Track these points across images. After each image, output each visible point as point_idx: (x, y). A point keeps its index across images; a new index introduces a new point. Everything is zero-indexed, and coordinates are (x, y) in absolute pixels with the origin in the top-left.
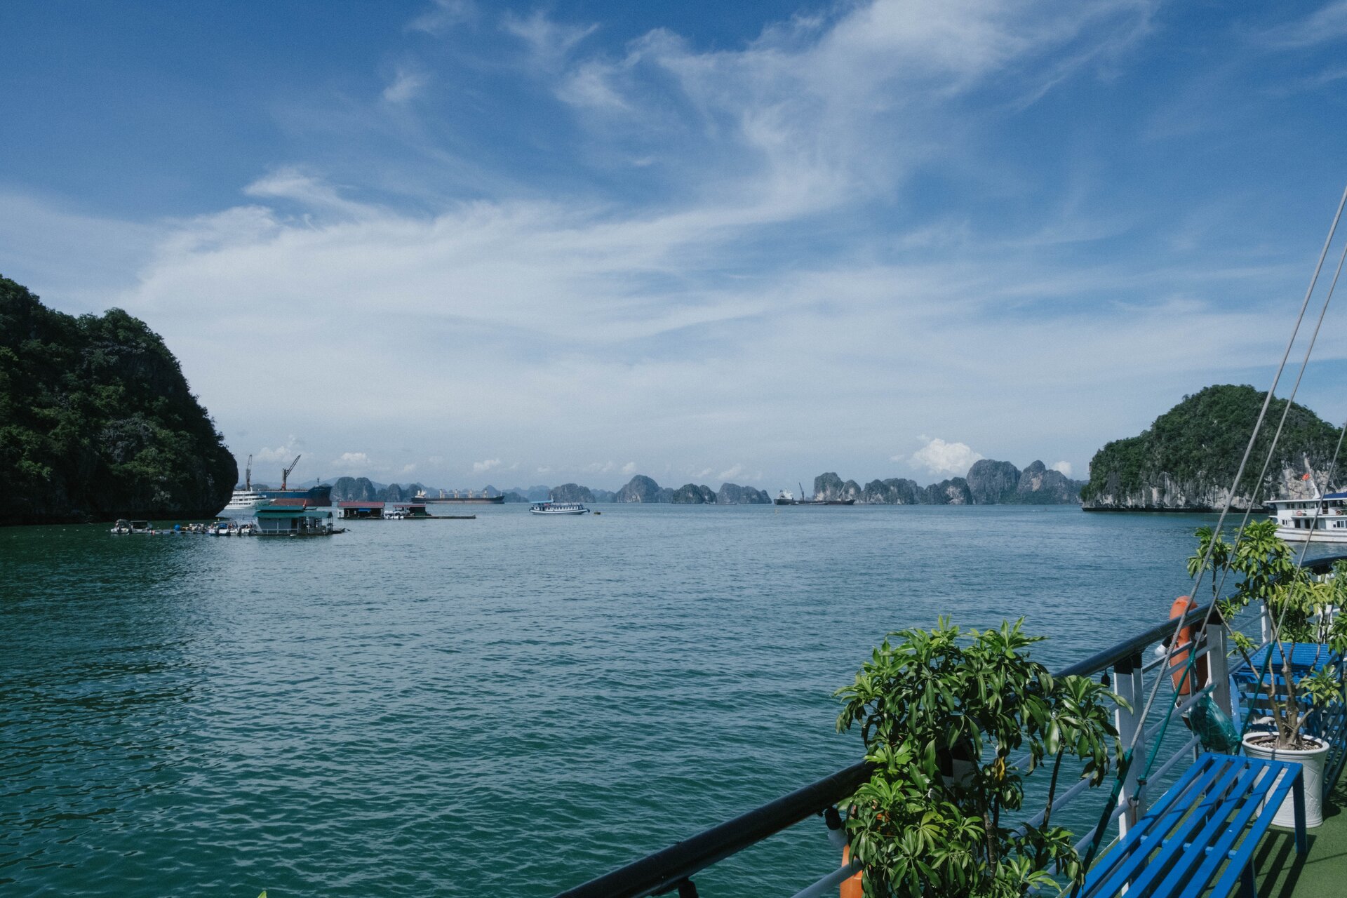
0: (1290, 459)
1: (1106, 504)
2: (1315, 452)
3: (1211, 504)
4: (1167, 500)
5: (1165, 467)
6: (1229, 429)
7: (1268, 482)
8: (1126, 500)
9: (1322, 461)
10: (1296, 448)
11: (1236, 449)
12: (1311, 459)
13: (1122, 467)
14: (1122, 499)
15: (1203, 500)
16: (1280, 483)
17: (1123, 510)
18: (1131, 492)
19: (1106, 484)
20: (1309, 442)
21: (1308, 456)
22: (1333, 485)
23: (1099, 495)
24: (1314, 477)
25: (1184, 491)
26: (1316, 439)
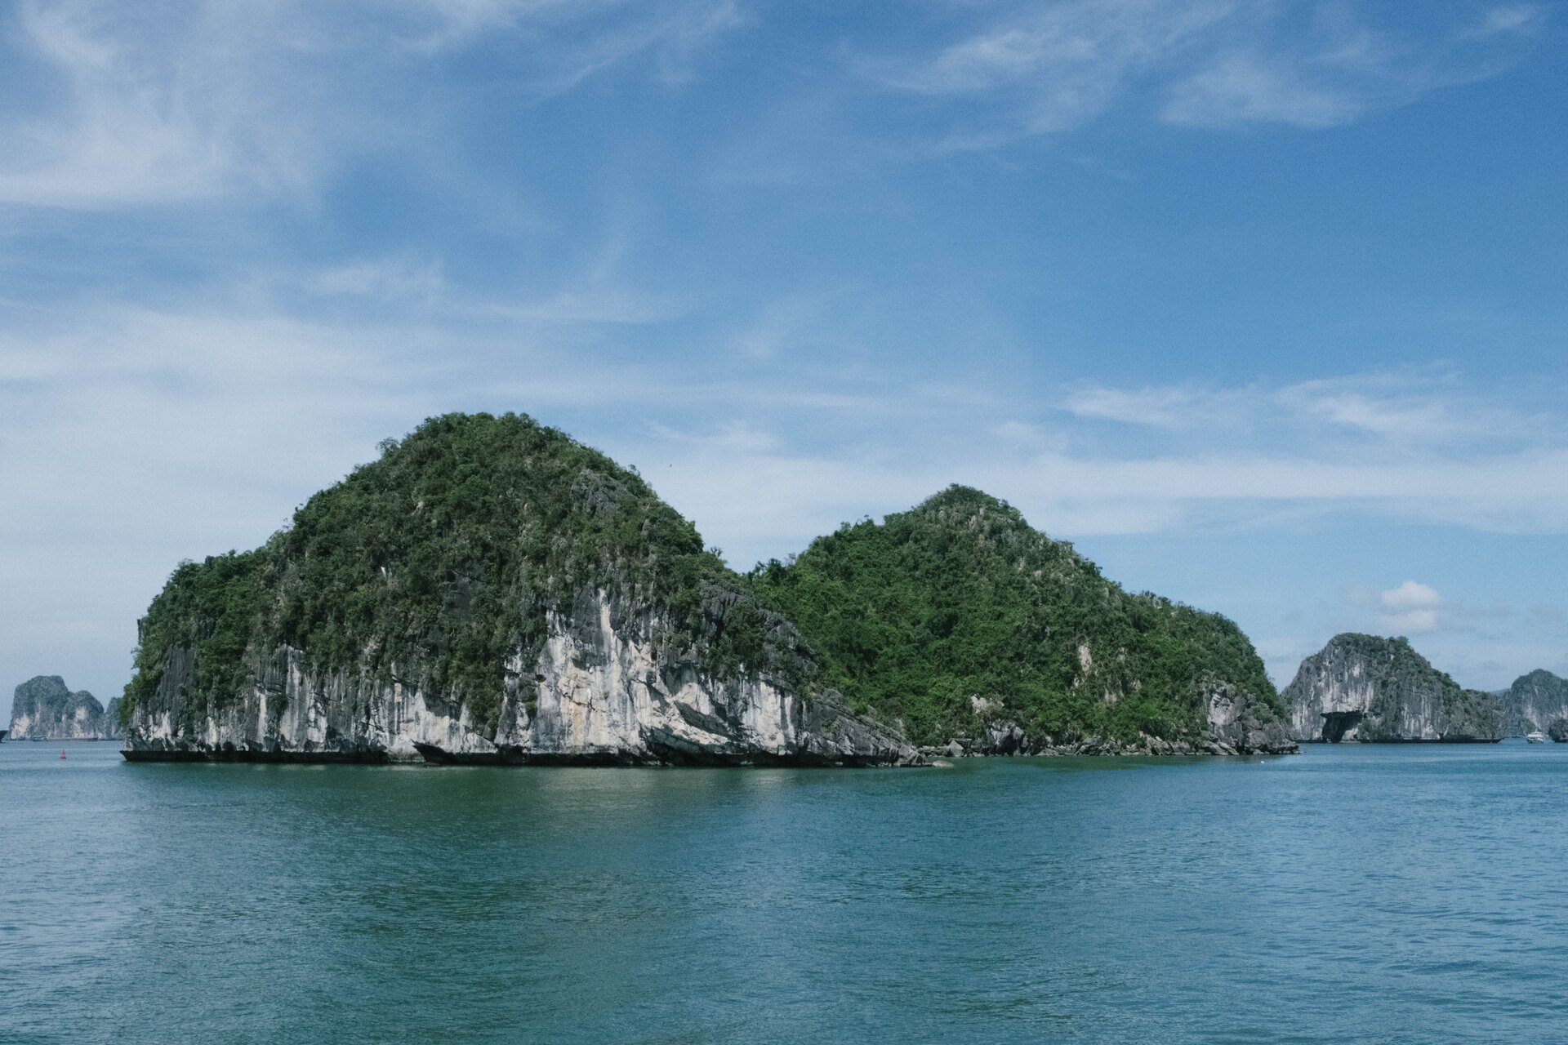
0: (565, 609)
1: (157, 741)
2: (625, 588)
3: (384, 740)
4: (288, 728)
5: (289, 632)
6: (446, 524)
7: (513, 675)
8: (205, 730)
9: (638, 614)
10: (582, 577)
11: (451, 577)
12: (614, 609)
13: (205, 632)
14: (197, 726)
15: (365, 727)
16: (541, 678)
17: (199, 758)
18: (219, 706)
19: (157, 680)
20: (614, 559)
21: (609, 597)
22: (659, 684)
23: (138, 713)
24: (622, 660)
25: (325, 701)
26: (630, 549)
